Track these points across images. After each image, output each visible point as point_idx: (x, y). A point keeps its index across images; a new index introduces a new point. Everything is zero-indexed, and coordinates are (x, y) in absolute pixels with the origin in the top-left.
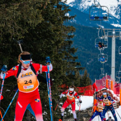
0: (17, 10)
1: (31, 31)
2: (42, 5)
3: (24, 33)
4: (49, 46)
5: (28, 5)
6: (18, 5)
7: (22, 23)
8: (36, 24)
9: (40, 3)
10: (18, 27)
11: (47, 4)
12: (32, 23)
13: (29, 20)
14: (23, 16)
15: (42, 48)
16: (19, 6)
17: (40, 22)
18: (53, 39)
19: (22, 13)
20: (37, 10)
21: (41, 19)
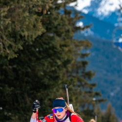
0: (5, 17)
1: (27, 47)
2: (40, 9)
3: (16, 50)
4: (53, 69)
5: (21, 10)
6: (6, 9)
7: (14, 35)
8: (34, 37)
9: (38, 6)
10: (8, 42)
11: (47, 7)
12: (28, 36)
13: (23, 31)
14: (15, 26)
15: (44, 72)
16: (9, 11)
17: (40, 33)
18: (59, 59)
19: (13, 22)
20: (35, 16)
21: (41, 30)
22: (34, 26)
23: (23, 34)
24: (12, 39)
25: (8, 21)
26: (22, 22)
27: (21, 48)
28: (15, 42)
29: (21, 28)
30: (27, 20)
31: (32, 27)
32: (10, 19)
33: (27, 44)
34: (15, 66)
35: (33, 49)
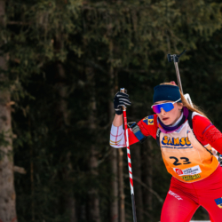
22: (212, 17)
23: (196, 29)
24: (182, 35)
25: (177, 13)
26: (195, 13)
27: (195, 47)
28: (187, 38)
29: (194, 20)
30: (202, 10)
31: (208, 18)
32: (178, 10)
33: (202, 40)
34: (187, 69)
35: (211, 46)
